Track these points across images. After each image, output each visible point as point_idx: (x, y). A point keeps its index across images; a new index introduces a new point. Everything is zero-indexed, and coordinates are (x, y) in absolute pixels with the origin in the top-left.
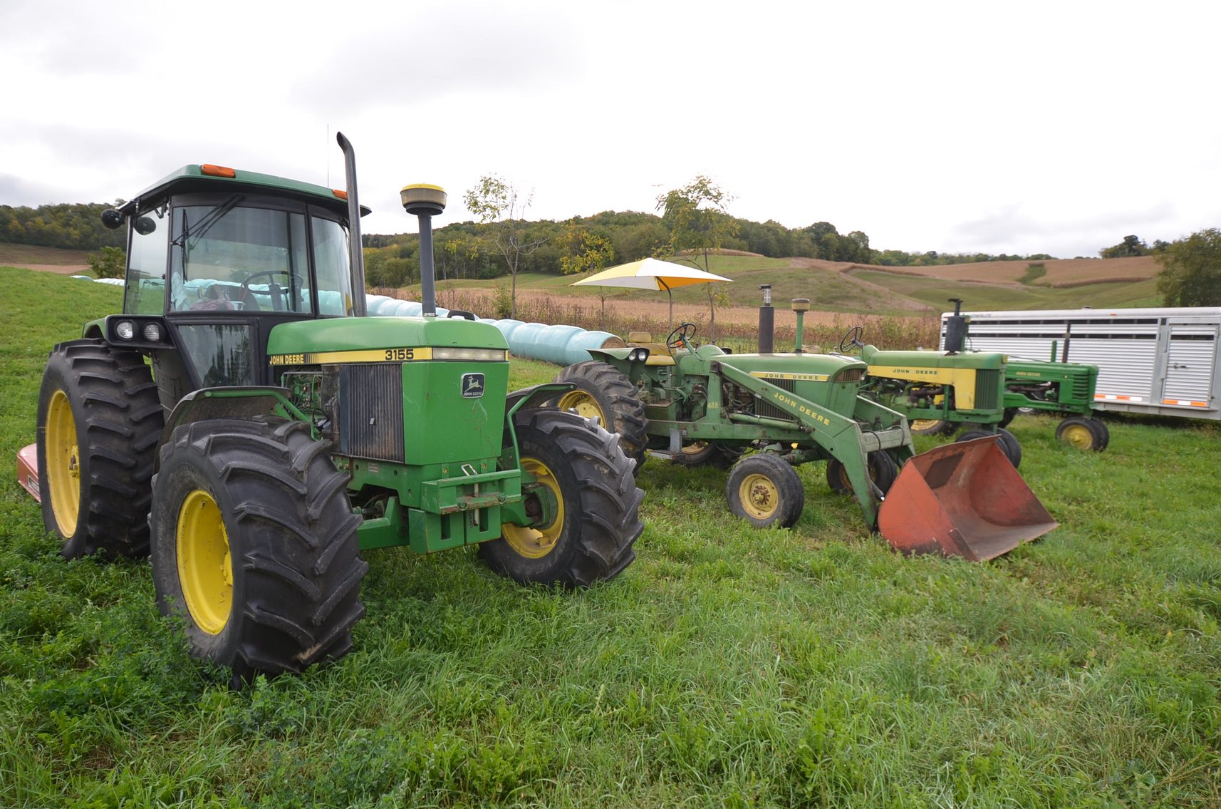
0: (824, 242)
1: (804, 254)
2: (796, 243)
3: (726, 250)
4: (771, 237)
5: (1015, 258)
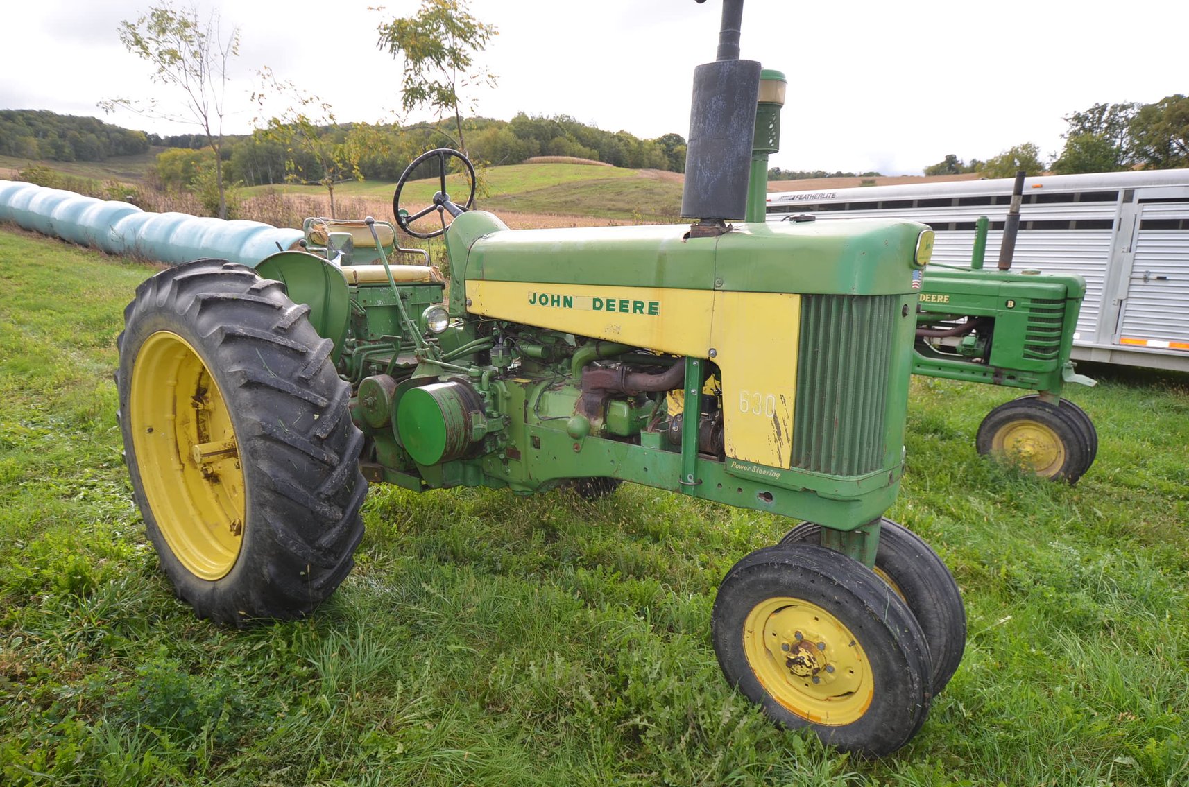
0: (675, 154)
1: (654, 166)
2: (647, 154)
3: (576, 159)
4: (621, 146)
5: (850, 175)
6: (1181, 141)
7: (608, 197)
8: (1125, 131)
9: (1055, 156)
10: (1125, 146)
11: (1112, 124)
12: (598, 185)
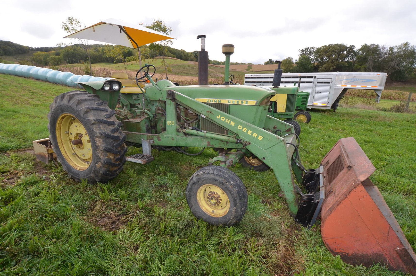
1: (192, 60)
2: (190, 56)
3: (169, 57)
4: (182, 54)
5: (245, 64)
6: (326, 57)
7: (181, 69)
8: (313, 54)
9: (297, 60)
10: (313, 58)
11: (310, 52)
12: (178, 66)
